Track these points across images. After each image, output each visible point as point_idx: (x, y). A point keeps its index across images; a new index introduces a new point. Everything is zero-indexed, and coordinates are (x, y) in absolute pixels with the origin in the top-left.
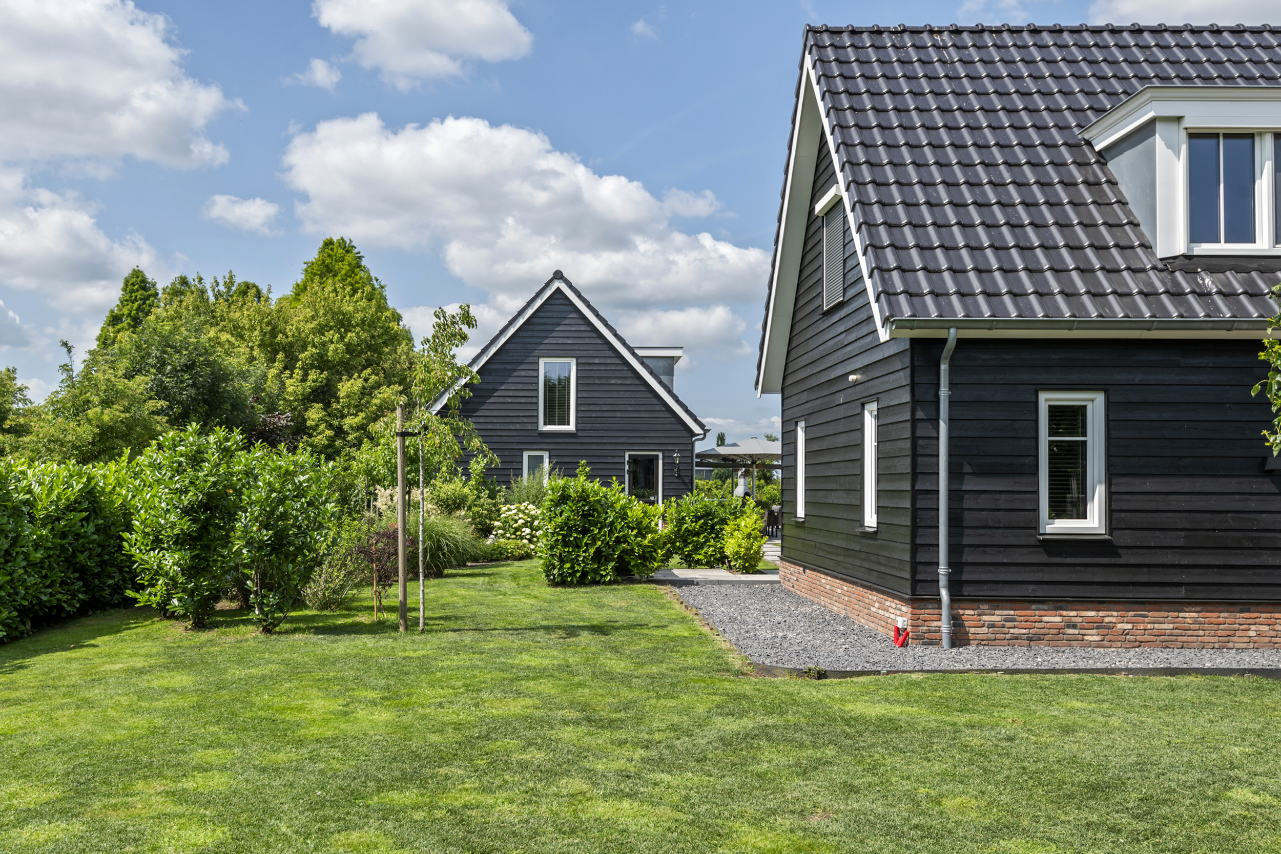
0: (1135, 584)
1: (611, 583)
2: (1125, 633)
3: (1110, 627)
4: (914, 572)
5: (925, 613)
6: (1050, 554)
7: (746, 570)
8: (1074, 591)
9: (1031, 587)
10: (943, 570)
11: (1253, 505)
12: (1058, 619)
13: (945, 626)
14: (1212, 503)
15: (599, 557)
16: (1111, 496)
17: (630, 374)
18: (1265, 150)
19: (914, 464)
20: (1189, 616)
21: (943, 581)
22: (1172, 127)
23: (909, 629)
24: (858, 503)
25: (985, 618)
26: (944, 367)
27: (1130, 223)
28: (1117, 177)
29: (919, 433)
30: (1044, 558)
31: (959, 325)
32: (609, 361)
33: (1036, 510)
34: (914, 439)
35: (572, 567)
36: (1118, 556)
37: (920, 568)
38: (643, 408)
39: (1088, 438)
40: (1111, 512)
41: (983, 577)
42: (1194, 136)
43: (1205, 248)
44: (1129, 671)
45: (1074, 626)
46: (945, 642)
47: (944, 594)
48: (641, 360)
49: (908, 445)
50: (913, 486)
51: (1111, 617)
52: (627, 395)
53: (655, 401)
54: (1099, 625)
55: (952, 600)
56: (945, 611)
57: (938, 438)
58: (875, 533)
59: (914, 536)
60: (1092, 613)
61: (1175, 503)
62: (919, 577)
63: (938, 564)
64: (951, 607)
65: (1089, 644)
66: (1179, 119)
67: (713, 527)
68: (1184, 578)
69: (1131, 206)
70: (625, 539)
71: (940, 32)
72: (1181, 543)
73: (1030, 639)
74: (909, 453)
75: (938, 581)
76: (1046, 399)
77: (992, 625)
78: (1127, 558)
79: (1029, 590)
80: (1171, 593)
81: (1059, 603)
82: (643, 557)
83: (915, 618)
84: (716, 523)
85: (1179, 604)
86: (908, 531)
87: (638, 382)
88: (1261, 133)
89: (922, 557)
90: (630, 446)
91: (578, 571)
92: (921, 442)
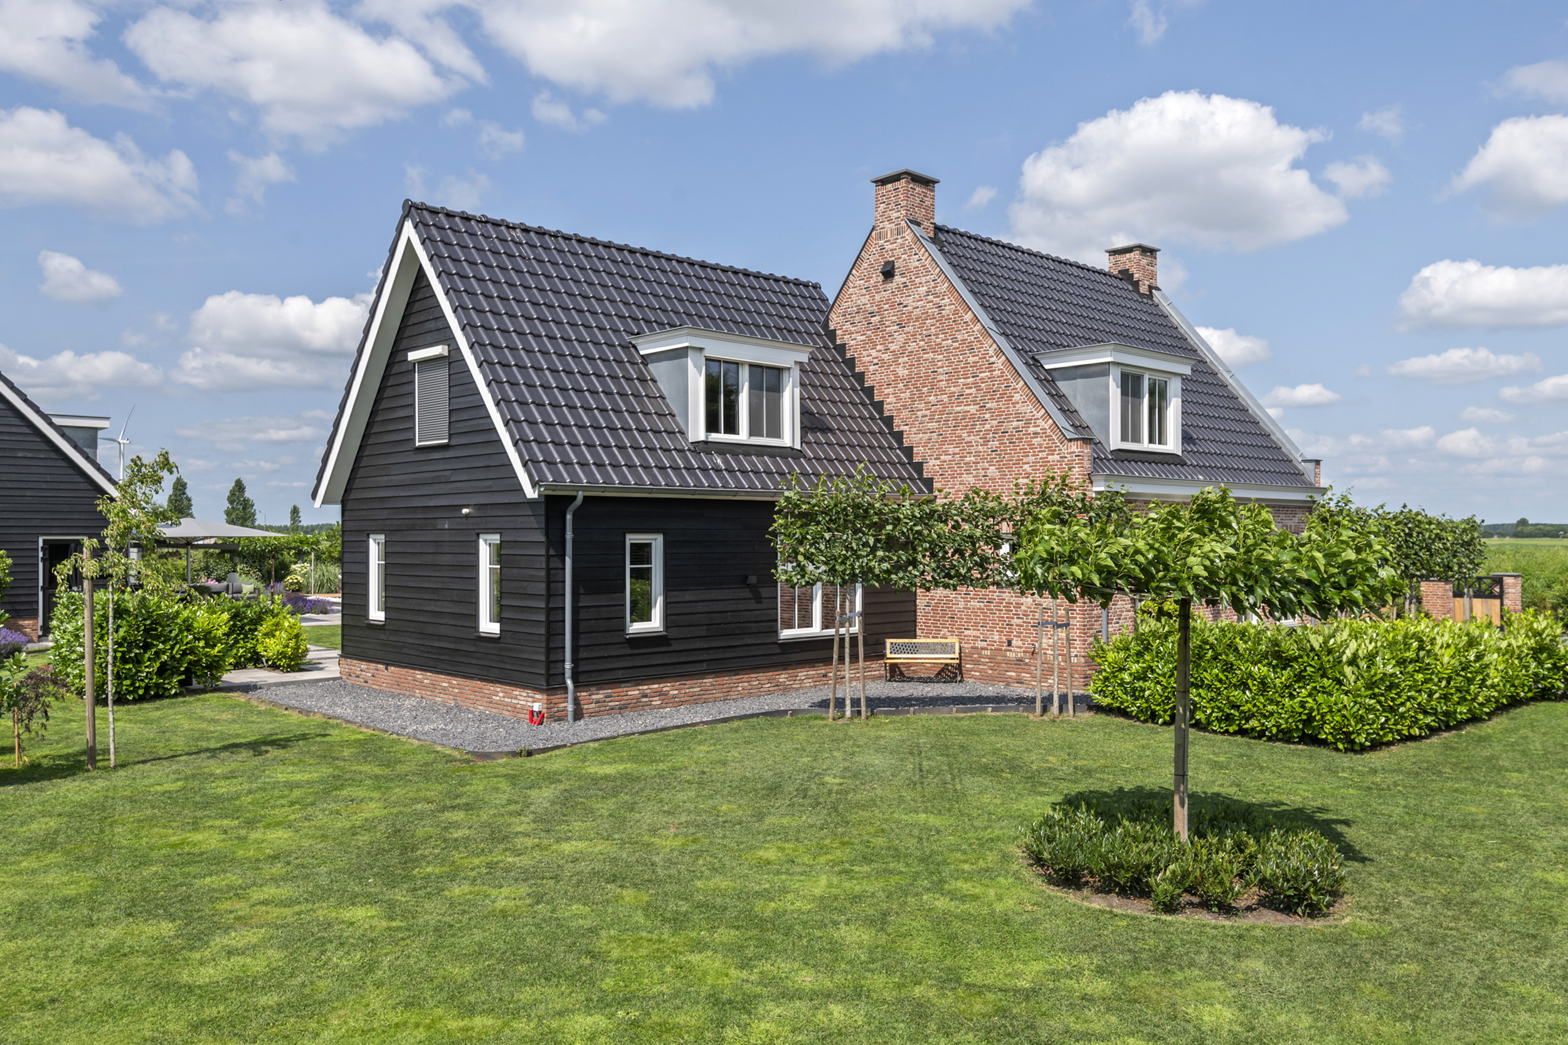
0: (680, 663)
1: (176, 695)
2: (674, 697)
3: (666, 694)
4: (548, 669)
5: (555, 698)
6: (632, 648)
7: (292, 669)
8: (646, 671)
9: (621, 672)
10: (568, 665)
11: (741, 607)
12: (637, 692)
13: (570, 708)
14: (720, 606)
15: (162, 671)
16: (667, 605)
17: (44, 446)
18: (744, 375)
19: (548, 588)
20: (708, 681)
21: (568, 673)
22: (698, 354)
23: (544, 711)
24: (473, 613)
25: (594, 697)
26: (569, 517)
27: (670, 414)
28: (657, 377)
29: (552, 565)
30: (628, 651)
31: (584, 488)
32: (14, 430)
33: (624, 618)
34: (548, 570)
35: (133, 684)
36: (670, 645)
37: (552, 665)
38: (62, 486)
39: (653, 566)
40: (667, 616)
41: (592, 668)
42: (708, 359)
43: (714, 437)
44: (704, 723)
45: (646, 696)
46: (570, 717)
47: (569, 682)
48: (59, 429)
49: (543, 573)
50: (547, 605)
51: (666, 687)
52: (41, 470)
53: (78, 479)
54: (660, 694)
55: (575, 687)
56: (570, 696)
57: (564, 569)
58: (499, 638)
59: (548, 642)
60: (656, 686)
61: (702, 607)
62: (551, 672)
63: (564, 661)
64: (575, 692)
65: (655, 707)
66: (701, 349)
67: (242, 627)
68: (705, 657)
69: (668, 400)
70: (192, 651)
71: (514, 228)
72: (704, 634)
73: (620, 709)
74: (544, 579)
75: (564, 674)
76: (631, 539)
77: (598, 702)
78: (676, 646)
79: (620, 674)
80: (698, 667)
81: (637, 681)
82: (210, 667)
83: (549, 702)
84: (245, 625)
85: (702, 674)
86: (544, 638)
87: (54, 456)
88: (743, 363)
89: (553, 657)
90: (46, 529)
91: (139, 687)
92: (552, 572)
